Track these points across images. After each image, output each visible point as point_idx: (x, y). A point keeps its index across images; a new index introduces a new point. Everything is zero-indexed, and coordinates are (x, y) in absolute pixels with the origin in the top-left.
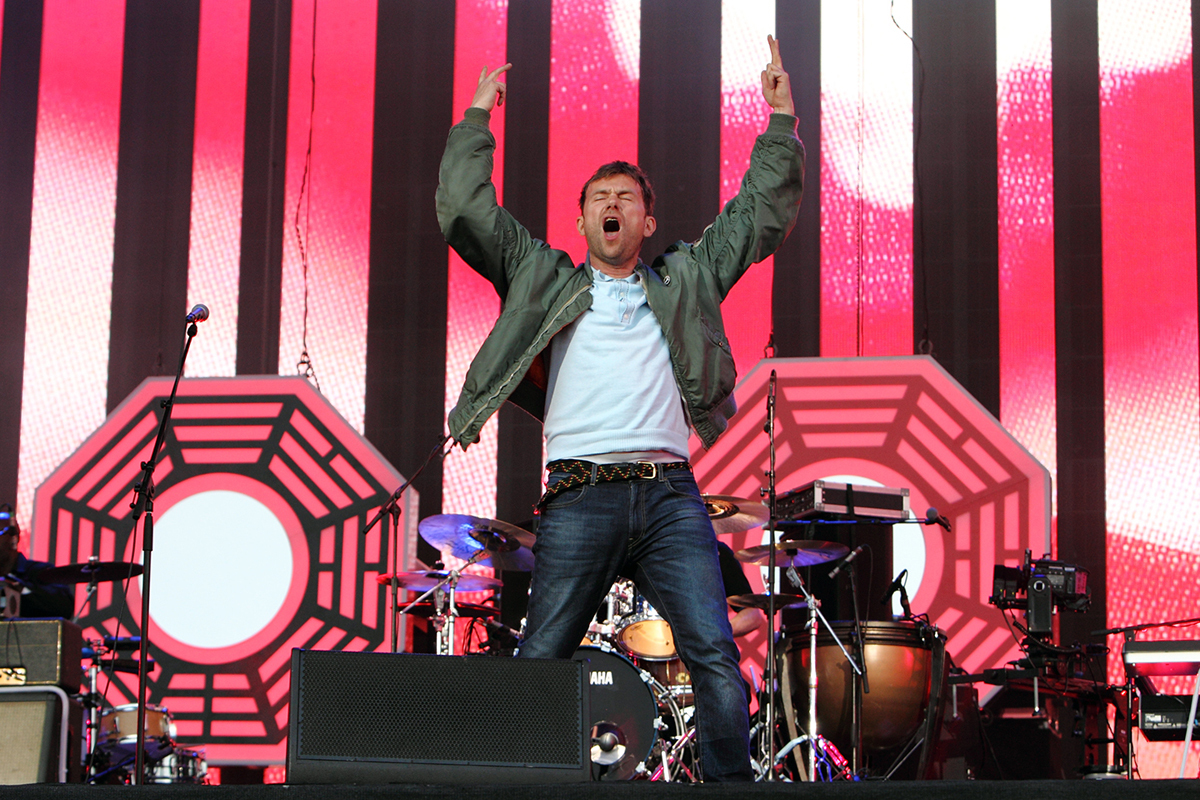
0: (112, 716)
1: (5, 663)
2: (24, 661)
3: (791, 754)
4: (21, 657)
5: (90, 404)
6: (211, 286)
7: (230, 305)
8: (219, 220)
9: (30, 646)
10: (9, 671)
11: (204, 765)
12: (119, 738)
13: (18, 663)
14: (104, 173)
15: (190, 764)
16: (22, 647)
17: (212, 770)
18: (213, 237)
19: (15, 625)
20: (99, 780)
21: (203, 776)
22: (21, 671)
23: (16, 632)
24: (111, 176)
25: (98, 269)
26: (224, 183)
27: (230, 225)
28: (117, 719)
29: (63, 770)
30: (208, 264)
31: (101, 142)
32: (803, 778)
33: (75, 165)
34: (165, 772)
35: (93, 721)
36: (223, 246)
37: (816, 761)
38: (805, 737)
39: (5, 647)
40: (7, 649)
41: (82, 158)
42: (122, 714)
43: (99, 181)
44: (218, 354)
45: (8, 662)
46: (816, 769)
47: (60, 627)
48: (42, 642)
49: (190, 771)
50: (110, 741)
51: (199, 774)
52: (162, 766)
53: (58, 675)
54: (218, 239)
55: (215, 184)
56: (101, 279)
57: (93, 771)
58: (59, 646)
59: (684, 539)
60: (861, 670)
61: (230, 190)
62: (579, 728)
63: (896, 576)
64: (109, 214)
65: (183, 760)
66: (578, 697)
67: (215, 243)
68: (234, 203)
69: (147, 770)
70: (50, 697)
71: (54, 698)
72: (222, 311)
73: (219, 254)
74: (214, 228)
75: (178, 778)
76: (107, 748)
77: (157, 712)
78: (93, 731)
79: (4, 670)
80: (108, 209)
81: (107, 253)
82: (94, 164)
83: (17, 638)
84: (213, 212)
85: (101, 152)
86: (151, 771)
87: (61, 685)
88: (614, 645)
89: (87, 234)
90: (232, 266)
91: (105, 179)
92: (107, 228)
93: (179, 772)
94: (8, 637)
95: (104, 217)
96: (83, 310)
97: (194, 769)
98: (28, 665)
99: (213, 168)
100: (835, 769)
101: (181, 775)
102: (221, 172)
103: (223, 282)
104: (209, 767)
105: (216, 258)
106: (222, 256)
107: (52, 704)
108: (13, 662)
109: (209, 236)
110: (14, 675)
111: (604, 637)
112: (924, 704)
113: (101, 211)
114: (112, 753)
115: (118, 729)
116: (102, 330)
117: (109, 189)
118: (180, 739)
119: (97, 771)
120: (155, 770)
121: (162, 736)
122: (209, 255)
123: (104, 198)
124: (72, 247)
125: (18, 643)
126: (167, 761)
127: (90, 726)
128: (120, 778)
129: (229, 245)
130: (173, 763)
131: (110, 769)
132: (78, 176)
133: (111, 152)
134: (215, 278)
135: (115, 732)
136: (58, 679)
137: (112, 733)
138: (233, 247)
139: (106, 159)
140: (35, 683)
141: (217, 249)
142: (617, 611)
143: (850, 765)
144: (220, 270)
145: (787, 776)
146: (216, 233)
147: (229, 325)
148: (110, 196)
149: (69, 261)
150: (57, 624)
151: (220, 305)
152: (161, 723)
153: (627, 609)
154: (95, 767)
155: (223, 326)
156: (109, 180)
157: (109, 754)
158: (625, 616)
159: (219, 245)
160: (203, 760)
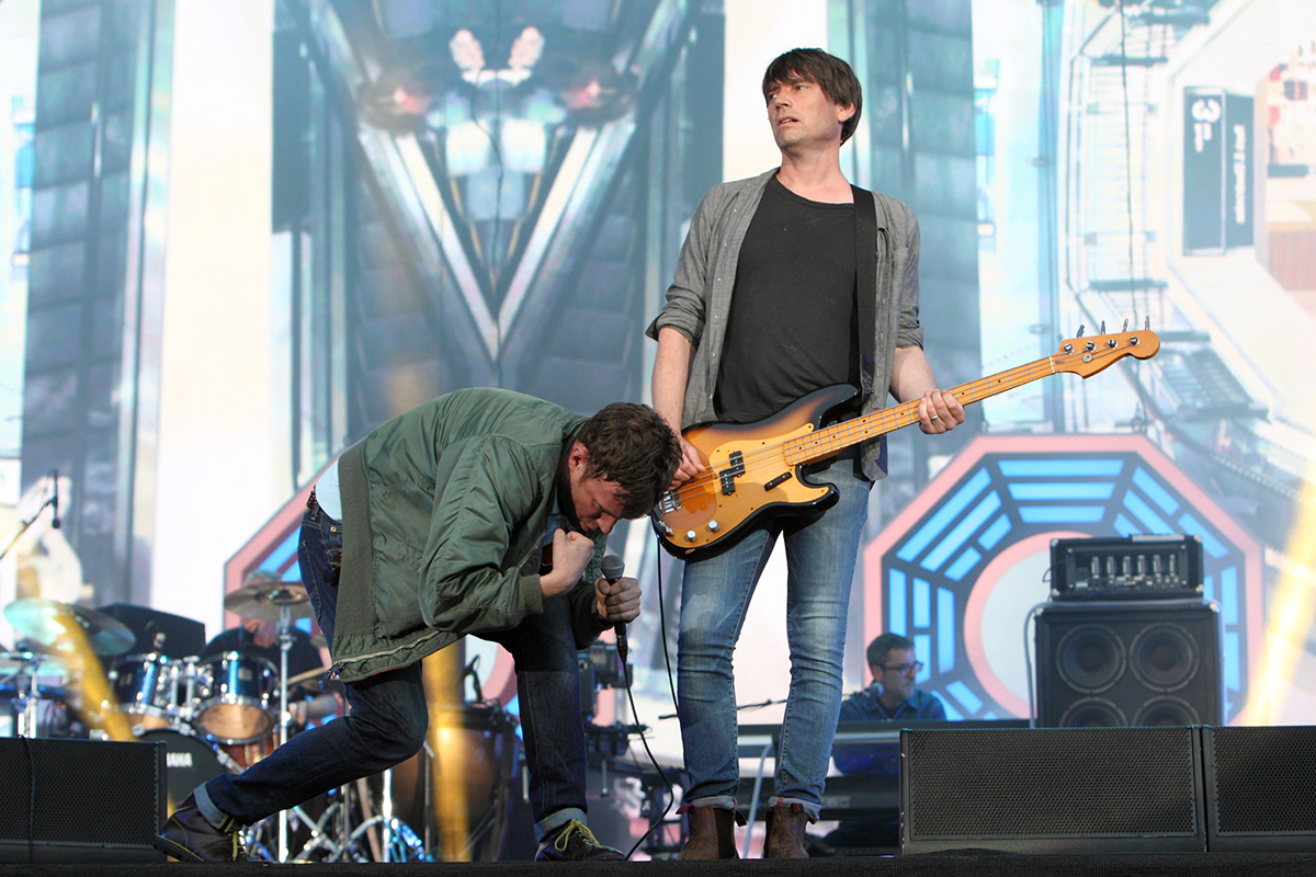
3: (365, 836)
32: (377, 859)
37: (391, 841)
38: (379, 818)
46: (390, 851)
60: (434, 751)
62: (157, 810)
63: (468, 660)
66: (156, 779)
88: (193, 727)
100: (409, 850)
111: (183, 720)
112: (495, 786)
142: (197, 694)
143: (423, 845)
145: (361, 855)
153: (206, 692)
158: (204, 699)
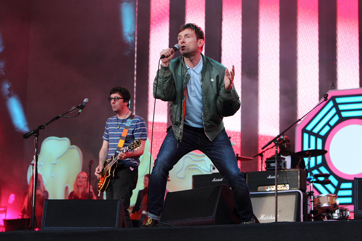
0: (318, 198)
1: (282, 183)
2: (288, 182)
4: (287, 181)
5: (314, 99)
6: (350, 59)
7: (356, 65)
8: (351, 38)
9: (290, 178)
10: (284, 185)
11: (348, 213)
12: (320, 205)
13: (286, 183)
14: (314, 26)
15: (344, 212)
16: (287, 178)
17: (351, 213)
18: (350, 44)
19: (285, 171)
20: (315, 218)
21: (348, 216)
22: (288, 185)
23: (285, 173)
24: (316, 26)
25: (314, 56)
26: (352, 26)
27: (355, 39)
28: (320, 199)
29: (302, 216)
30: (349, 53)
31: (313, 16)
33: (305, 23)
34: (336, 215)
35: (312, 200)
36: (353, 47)
39: (282, 178)
40: (283, 179)
41: (307, 21)
42: (321, 197)
43: (313, 28)
44: (353, 81)
45: (283, 183)
47: (299, 171)
48: (294, 176)
49: (344, 215)
50: (318, 206)
51: (347, 215)
52: (335, 213)
53: (299, 186)
54: (351, 44)
55: (349, 27)
56: (315, 59)
57: (313, 215)
58: (299, 177)
59: (220, 143)
61: (354, 28)
64: (316, 38)
65: (342, 211)
67: (351, 46)
68: (356, 32)
69: (330, 215)
70: (297, 193)
71: (298, 193)
72: (354, 67)
73: (352, 49)
74: (350, 41)
75: (340, 217)
76: (317, 208)
77: (332, 196)
78: (312, 203)
79: (282, 185)
80: (316, 37)
81: (316, 51)
82: (311, 23)
83: (286, 176)
84: (349, 36)
85: (313, 19)
86: (332, 215)
87: (300, 189)
89: (310, 45)
90: (356, 53)
91: (315, 27)
92: (316, 43)
93: (340, 215)
94: (283, 175)
95: (315, 39)
96: (310, 69)
97: (345, 214)
98: (289, 183)
99: (348, 22)
101: (341, 216)
102: (351, 23)
103: (354, 58)
104: (350, 212)
105: (351, 50)
106: (353, 50)
107: (297, 195)
108: (285, 183)
109: (349, 43)
110: (285, 187)
113: (314, 37)
114: (318, 210)
115: (320, 202)
116: (316, 75)
117: (316, 30)
118: (340, 204)
119: (314, 215)
120: (333, 214)
121: (334, 204)
122: (349, 50)
123: (315, 33)
124: (305, 50)
125: (286, 177)
126: (336, 211)
127: (311, 202)
128: (322, 217)
129: (355, 46)
130: (339, 212)
131: (317, 215)
132: (306, 27)
133: (316, 18)
134: (351, 57)
135: (320, 203)
136: (299, 187)
137: (318, 203)
138: (356, 46)
139: (314, 21)
140: (292, 189)
141: (351, 47)
144: (353, 54)
146: (351, 42)
147: (356, 71)
148: (317, 33)
149: (305, 54)
150: (298, 170)
151: (353, 65)
152: (334, 199)
154: (313, 214)
155: (354, 72)
156: (316, 28)
157: (317, 210)
159: (352, 46)
160: (348, 211)
